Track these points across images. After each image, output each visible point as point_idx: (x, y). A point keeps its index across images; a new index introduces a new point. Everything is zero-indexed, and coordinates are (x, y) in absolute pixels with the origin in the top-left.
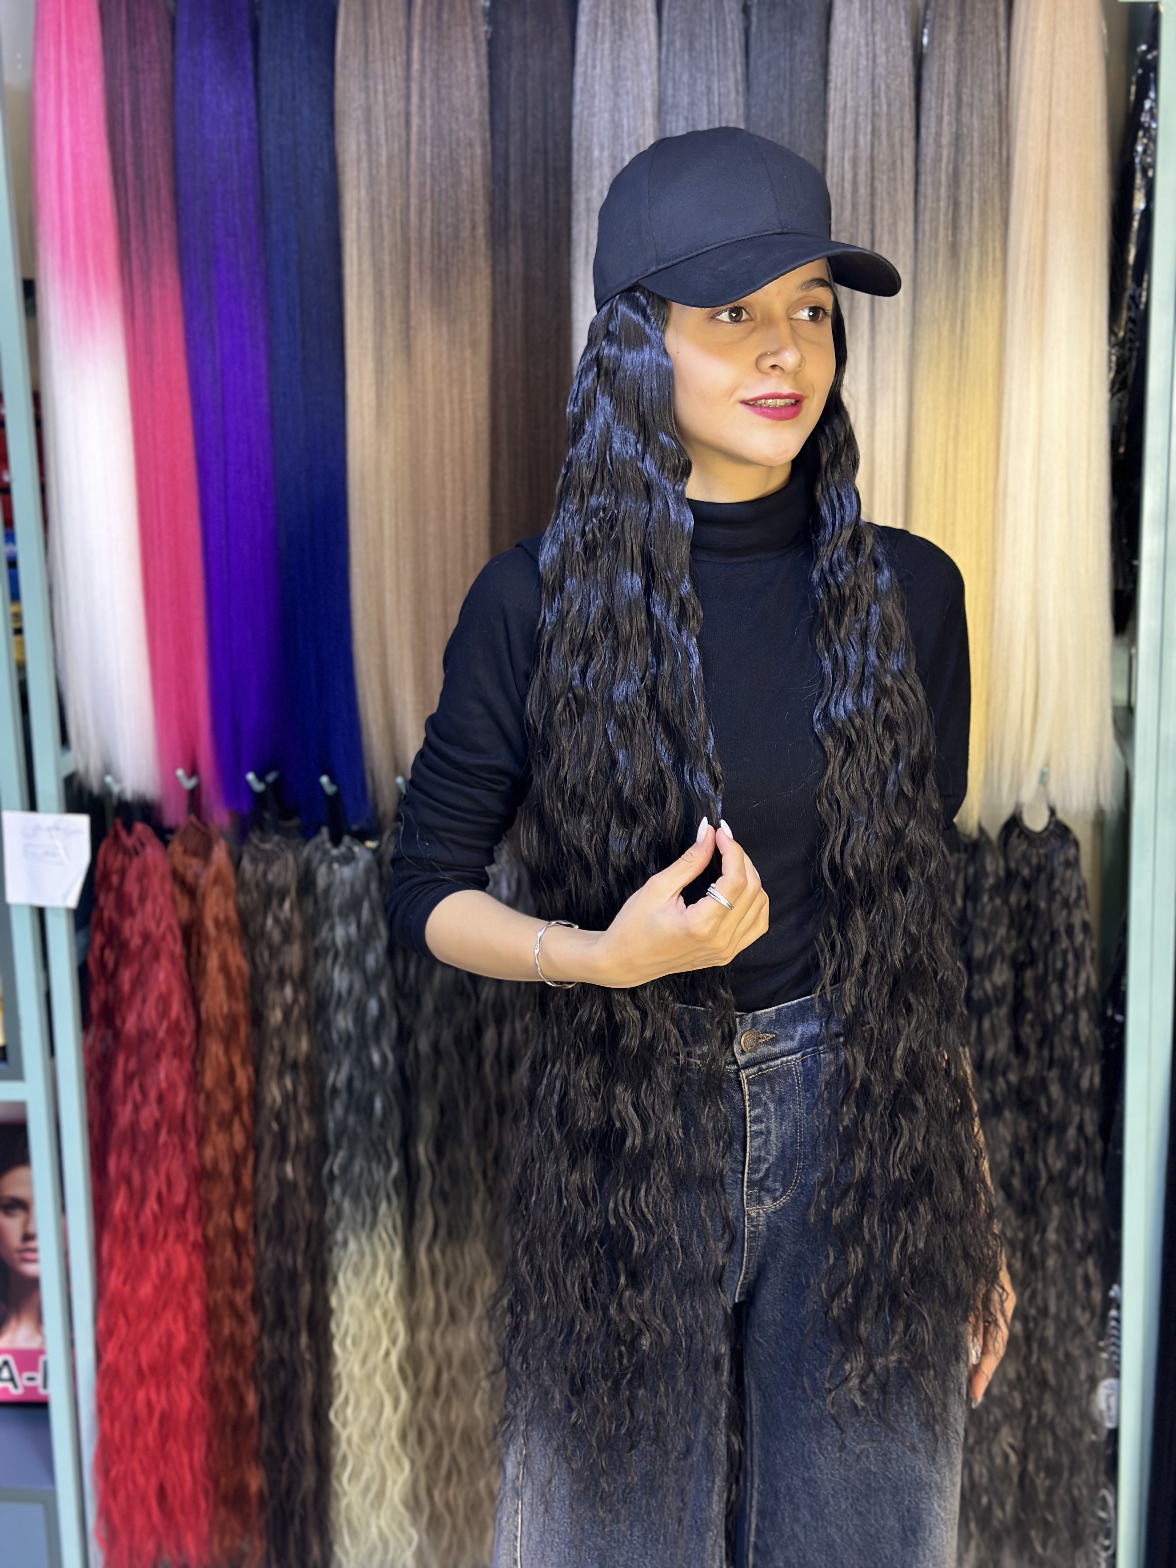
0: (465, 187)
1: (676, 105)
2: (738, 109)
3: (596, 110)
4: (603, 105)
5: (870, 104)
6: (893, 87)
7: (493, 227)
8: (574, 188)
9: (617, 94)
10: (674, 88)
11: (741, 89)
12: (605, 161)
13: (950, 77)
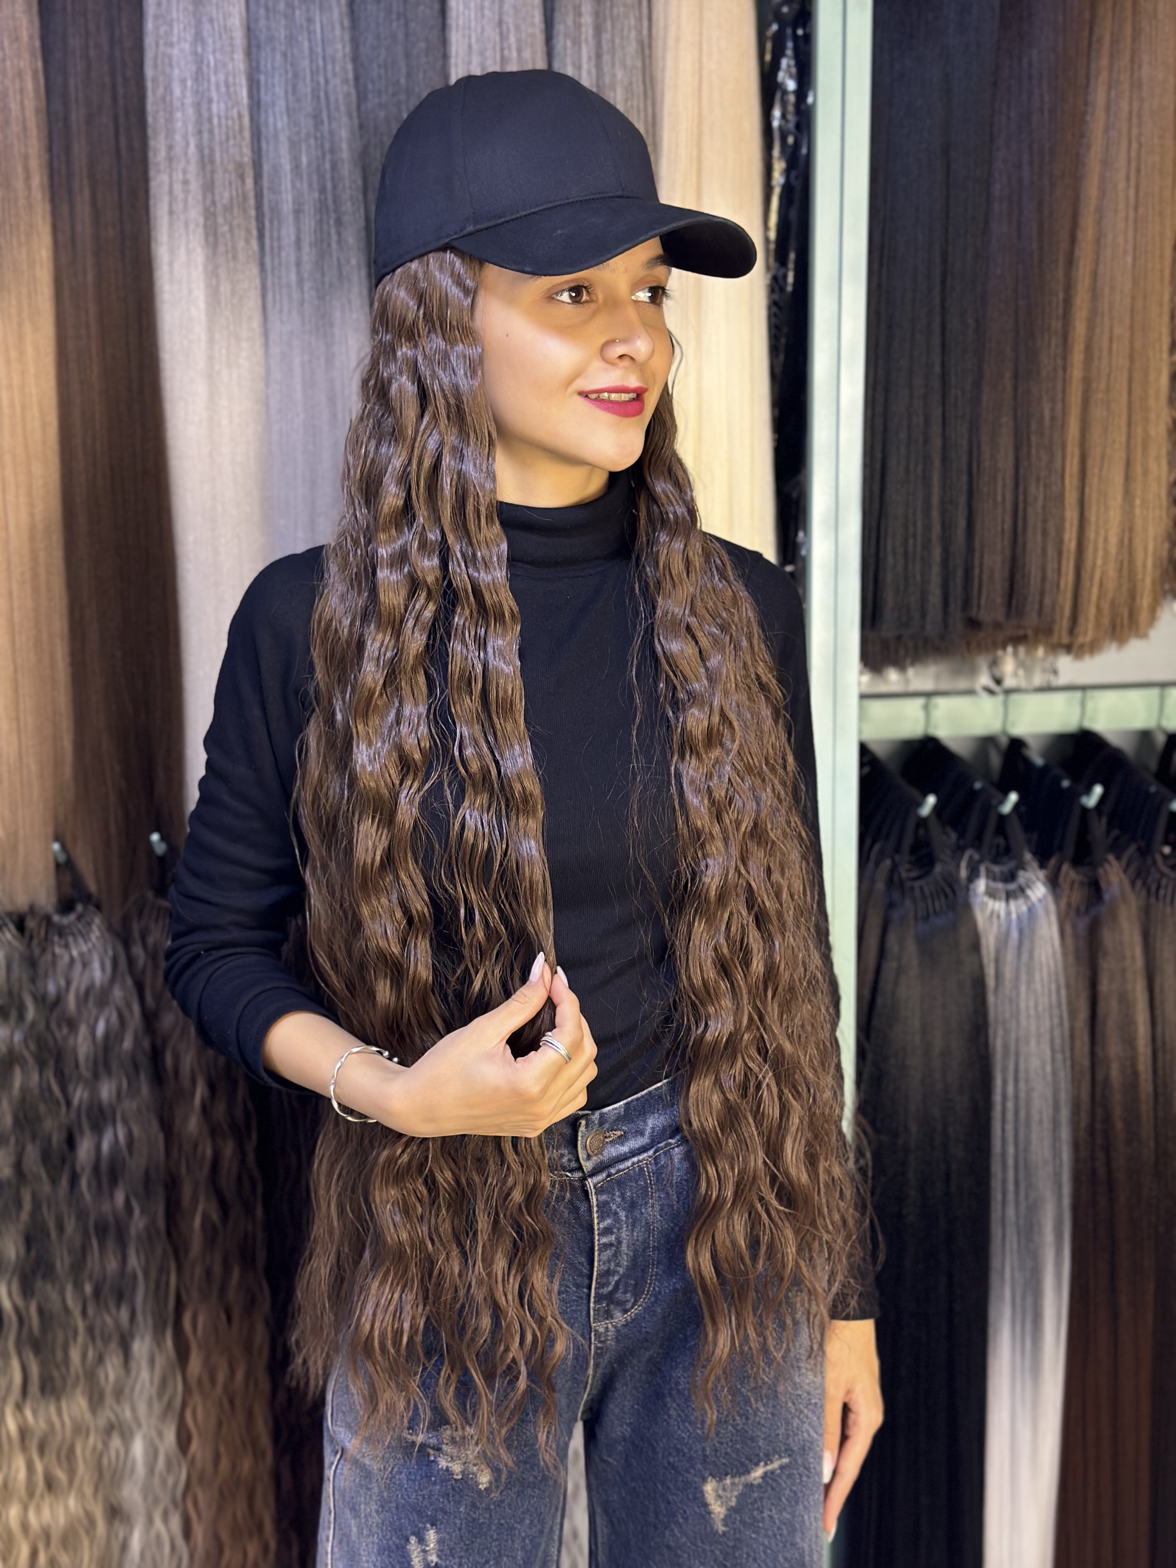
0: (15, 128)
1: (271, 39)
2: (344, 47)
3: (175, 39)
4: (182, 34)
5: (498, 48)
6: (523, 28)
7: (51, 177)
8: (150, 132)
9: (199, 24)
10: (268, 18)
11: (346, 23)
12: (189, 100)
13: (587, 20)
